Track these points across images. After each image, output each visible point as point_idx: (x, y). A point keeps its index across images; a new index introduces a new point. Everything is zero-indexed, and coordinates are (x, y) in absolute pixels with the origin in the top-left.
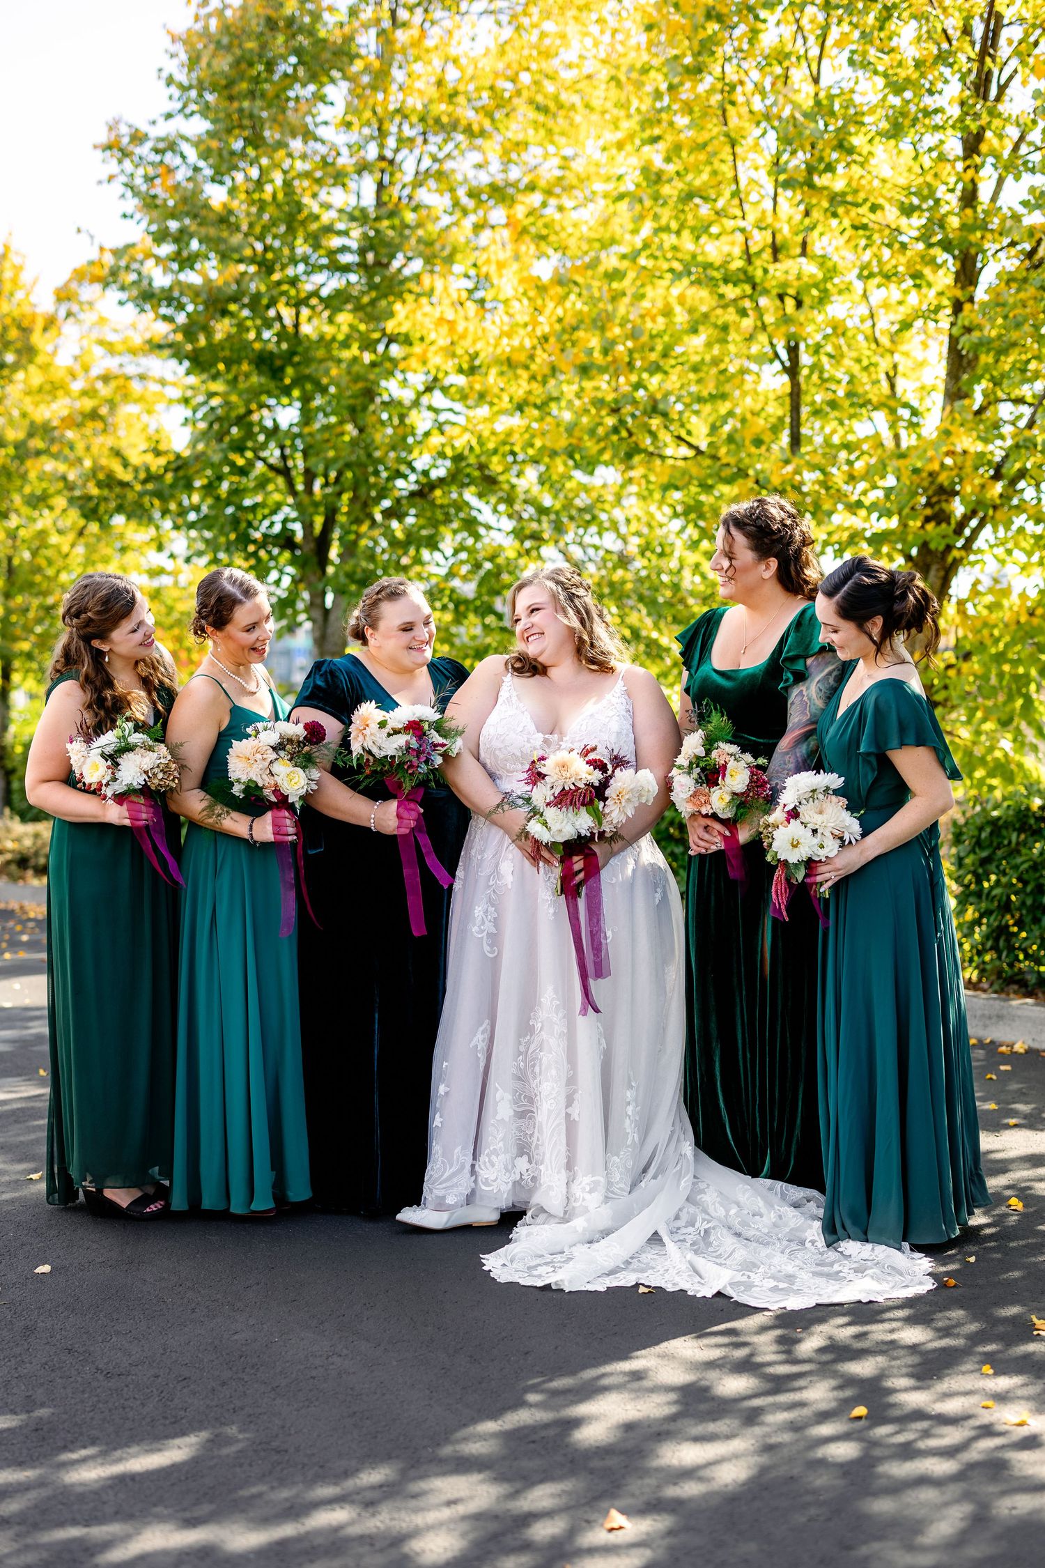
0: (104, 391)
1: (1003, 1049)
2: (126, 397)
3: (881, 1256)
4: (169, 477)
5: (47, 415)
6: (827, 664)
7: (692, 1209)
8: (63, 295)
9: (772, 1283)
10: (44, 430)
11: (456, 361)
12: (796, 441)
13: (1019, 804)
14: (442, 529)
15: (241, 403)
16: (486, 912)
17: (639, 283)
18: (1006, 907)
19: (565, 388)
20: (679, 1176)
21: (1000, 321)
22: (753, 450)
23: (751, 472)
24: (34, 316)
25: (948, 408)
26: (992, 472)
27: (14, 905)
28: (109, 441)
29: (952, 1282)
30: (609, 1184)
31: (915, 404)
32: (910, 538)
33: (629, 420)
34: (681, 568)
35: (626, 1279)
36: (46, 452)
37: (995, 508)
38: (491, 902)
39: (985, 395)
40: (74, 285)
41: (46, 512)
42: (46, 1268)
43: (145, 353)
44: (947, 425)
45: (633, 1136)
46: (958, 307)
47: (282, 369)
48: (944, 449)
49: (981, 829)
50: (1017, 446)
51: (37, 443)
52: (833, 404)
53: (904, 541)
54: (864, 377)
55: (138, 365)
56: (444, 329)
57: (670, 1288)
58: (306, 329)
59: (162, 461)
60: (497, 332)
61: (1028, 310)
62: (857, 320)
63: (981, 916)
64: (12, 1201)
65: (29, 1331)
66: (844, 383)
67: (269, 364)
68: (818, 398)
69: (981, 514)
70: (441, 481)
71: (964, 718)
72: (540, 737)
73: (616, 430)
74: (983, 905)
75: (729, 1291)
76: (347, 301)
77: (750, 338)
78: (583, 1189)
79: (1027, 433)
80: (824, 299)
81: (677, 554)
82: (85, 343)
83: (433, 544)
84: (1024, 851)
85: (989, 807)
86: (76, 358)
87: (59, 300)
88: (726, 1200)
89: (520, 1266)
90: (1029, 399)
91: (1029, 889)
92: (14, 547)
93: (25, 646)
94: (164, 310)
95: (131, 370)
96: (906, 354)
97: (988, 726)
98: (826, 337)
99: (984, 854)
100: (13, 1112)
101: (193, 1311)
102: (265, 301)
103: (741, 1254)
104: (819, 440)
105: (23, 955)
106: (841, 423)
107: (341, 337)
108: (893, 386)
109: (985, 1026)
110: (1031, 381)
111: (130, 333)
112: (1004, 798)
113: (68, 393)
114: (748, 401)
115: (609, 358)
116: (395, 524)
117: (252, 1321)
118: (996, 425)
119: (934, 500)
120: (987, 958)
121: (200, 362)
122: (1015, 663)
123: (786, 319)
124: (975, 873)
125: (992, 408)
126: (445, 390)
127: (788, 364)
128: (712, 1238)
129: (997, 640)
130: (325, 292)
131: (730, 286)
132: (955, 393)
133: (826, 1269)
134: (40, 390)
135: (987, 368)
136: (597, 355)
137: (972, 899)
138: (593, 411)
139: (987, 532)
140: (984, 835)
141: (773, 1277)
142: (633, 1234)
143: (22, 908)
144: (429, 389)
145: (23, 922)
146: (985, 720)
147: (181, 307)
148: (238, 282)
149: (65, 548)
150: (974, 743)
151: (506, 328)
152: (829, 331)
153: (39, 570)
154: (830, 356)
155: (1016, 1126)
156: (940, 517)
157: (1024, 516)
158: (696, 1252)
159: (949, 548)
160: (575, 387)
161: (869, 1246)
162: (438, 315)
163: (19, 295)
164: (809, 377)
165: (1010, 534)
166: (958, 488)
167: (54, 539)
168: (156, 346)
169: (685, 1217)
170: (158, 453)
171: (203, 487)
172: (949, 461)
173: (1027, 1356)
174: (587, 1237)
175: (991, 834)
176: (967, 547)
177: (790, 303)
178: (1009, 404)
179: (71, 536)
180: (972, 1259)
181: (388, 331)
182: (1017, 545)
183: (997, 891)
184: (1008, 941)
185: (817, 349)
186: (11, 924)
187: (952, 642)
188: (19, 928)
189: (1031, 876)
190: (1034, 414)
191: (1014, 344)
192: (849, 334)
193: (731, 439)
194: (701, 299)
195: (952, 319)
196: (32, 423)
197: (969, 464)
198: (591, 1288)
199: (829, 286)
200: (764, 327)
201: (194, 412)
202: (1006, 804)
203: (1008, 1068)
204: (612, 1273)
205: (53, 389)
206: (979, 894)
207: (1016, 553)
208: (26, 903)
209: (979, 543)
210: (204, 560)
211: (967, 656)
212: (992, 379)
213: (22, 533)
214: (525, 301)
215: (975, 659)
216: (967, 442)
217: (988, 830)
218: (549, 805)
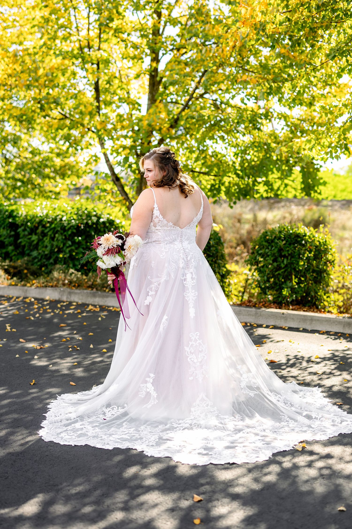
218: (103, 255)
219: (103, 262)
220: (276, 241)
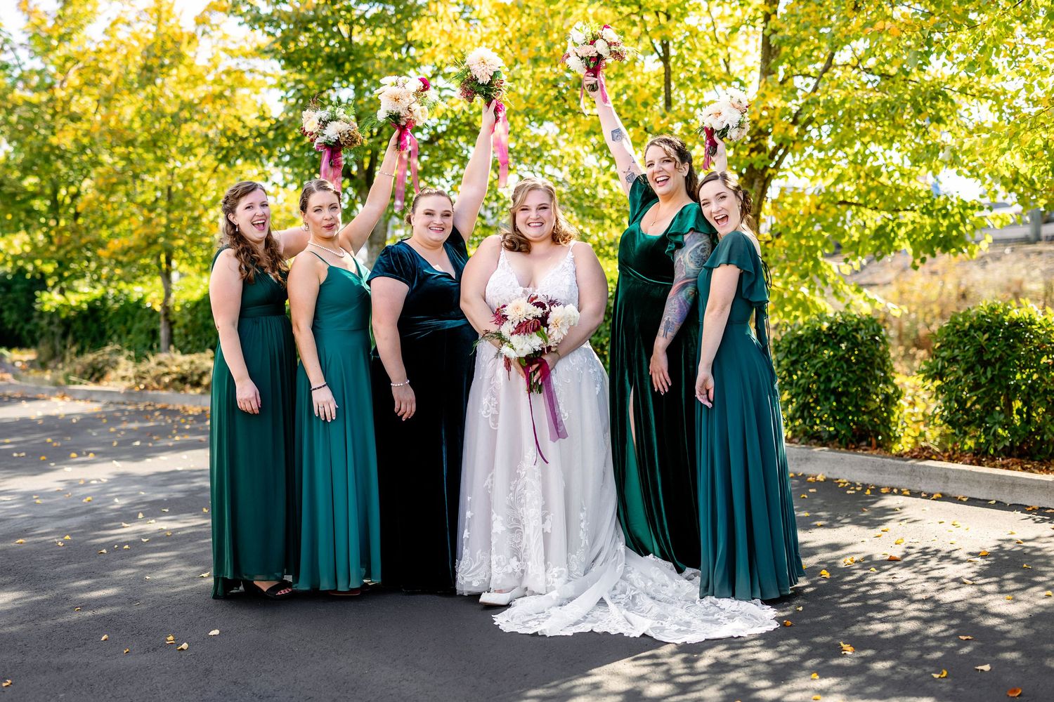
0: (227, 80)
1: (810, 479)
2: (242, 83)
3: (744, 609)
4: (271, 135)
5: (191, 96)
6: (696, 241)
7: (624, 583)
8: (200, 20)
9: (677, 627)
10: (190, 106)
11: (453, 57)
12: (668, 103)
13: (814, 326)
14: (445, 163)
15: (317, 87)
16: (490, 401)
17: (567, 6)
18: (808, 391)
19: (523, 72)
20: (616, 564)
21: (793, 26)
22: (643, 110)
23: (641, 124)
24: (182, 34)
25: (764, 80)
26: (791, 120)
27: (179, 407)
28: (233, 112)
29: (789, 623)
30: (570, 572)
31: (742, 78)
32: (742, 162)
33: (564, 91)
34: (597, 185)
35: (585, 628)
36: (191, 119)
37: (794, 142)
38: (493, 395)
39: (786, 72)
40: (207, 14)
41: (192, 158)
42: (216, 632)
43: (253, 56)
44: (763, 90)
45: (585, 541)
46: (767, 17)
47: (343, 64)
48: (762, 106)
49: (791, 343)
50: (807, 103)
51: (185, 114)
52: (691, 80)
53: (737, 164)
54: (709, 62)
55: (249, 64)
56: (445, 37)
57: (613, 633)
58: (356, 39)
59: (266, 124)
60: (479, 38)
61: (812, 18)
62: (704, 27)
63: (793, 397)
64: (192, 590)
65: (208, 672)
66: (698, 66)
67: (335, 61)
68: (682, 76)
69: (784, 146)
70: (444, 133)
71: (778, 274)
72: (521, 289)
73: (556, 98)
74: (794, 391)
75: (651, 633)
76: (384, 21)
77: (638, 40)
78: (553, 576)
79: (814, 95)
80: (684, 14)
81: (594, 176)
82: (215, 50)
83: (440, 172)
84: (818, 355)
85: (796, 329)
86: (209, 60)
87: (198, 24)
88: (645, 577)
89: (518, 621)
90: (813, 74)
91: (822, 379)
92: (172, 180)
93: (181, 243)
94: (267, 29)
95: (244, 67)
96: (735, 48)
97: (794, 278)
98: (686, 38)
99: (794, 358)
100: (188, 535)
101: (312, 655)
102: (331, 22)
103: (657, 609)
104: (682, 102)
105: (188, 438)
106: (697, 91)
107: (379, 44)
108: (728, 68)
109: (799, 465)
110: (814, 62)
111: (243, 44)
112: (805, 324)
113: (205, 83)
114: (639, 78)
115: (551, 53)
116: (415, 161)
117: (350, 661)
118: (794, 91)
119: (756, 138)
120: (797, 423)
121: (291, 61)
122: (808, 238)
123: (661, 27)
124: (788, 370)
125: (790, 80)
126: (445, 76)
127: (662, 55)
128: (637, 600)
129: (797, 225)
130: (368, 16)
131: (625, 7)
132: (767, 71)
133: (710, 618)
134: (187, 80)
135: (787, 55)
136: (543, 50)
137: (786, 387)
138: (542, 86)
139: (789, 157)
140: (793, 346)
141: (677, 624)
142: (587, 601)
143: (184, 408)
144: (435, 76)
145: (184, 417)
146: (791, 275)
147: (278, 26)
148: (315, 11)
149: (205, 181)
150: (785, 289)
151: (485, 36)
152: (688, 34)
153: (188, 194)
154: (689, 49)
155: (821, 526)
156: (760, 149)
157: (812, 147)
158: (627, 609)
159: (766, 168)
160: (530, 72)
161: (736, 602)
162: (440, 28)
163: (172, 21)
164: (676, 63)
165: (803, 159)
166: (770, 130)
167: (197, 175)
168: (261, 52)
169: (619, 588)
170: (263, 118)
171: (294, 140)
172: (765, 113)
173: (839, 667)
174: (559, 602)
175: (797, 346)
176: (777, 167)
177: (663, 18)
178: (801, 77)
179: (209, 172)
180: (801, 609)
181: (409, 39)
182: (807, 165)
183: (802, 381)
184: (809, 412)
185: (681, 45)
186: (178, 418)
187: (769, 227)
188: (183, 421)
189: (823, 371)
190: (817, 84)
191: (803, 40)
192: (700, 36)
193: (628, 103)
194: (606, 16)
195: (764, 25)
196: (182, 102)
197: (777, 115)
198: (563, 634)
199: (687, 5)
200: (647, 33)
201: (287, 93)
202: (806, 327)
203: (814, 490)
204: (576, 624)
205: (195, 80)
206: (791, 384)
207: (807, 170)
208: (186, 405)
209: (784, 165)
210: (294, 186)
211: (778, 236)
212: (790, 62)
213: (176, 171)
214: (497, 18)
215: (783, 237)
216: (775, 101)
217: (796, 343)
218: (512, 334)
219: (512, 347)
220: (972, 332)
